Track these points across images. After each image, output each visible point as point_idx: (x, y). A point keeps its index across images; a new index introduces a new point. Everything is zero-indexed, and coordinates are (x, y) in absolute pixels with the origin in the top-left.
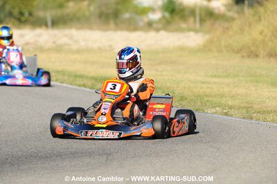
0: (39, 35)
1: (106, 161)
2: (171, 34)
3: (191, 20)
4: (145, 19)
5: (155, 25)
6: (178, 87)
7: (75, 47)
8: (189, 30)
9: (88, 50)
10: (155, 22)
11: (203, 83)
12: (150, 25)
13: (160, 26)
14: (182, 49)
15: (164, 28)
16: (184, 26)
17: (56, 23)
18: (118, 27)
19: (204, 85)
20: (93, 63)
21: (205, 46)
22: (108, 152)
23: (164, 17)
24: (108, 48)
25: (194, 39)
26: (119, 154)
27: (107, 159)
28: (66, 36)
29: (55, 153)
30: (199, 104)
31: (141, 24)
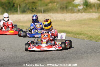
0: (39, 16)
1: (64, 61)
2: (86, 14)
3: (94, 8)
4: (77, 9)
5: (81, 11)
6: (89, 33)
8: (93, 12)
9: (57, 21)
10: (81, 10)
11: (98, 31)
12: (79, 11)
13: (83, 11)
14: (90, 19)
15: (84, 12)
16: (91, 11)
17: (45, 11)
18: (67, 12)
20: (58, 25)
21: (99, 18)
22: (65, 58)
23: (84, 7)
24: (64, 20)
25: (95, 15)
26: (69, 58)
28: (49, 16)
29: (46, 58)
30: (97, 39)
31: (76, 10)
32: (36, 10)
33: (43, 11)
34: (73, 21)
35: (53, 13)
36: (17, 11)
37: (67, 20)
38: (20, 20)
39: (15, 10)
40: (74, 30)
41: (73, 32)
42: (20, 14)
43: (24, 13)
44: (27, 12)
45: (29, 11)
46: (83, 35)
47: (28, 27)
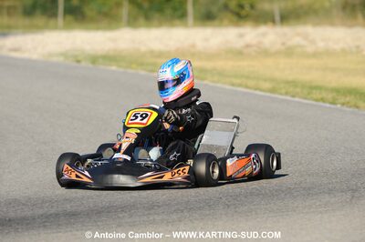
33: (277, 18)
36: (183, 16)
38: (194, 46)
39: (175, 9)
43: (208, 23)
44: (221, 20)
45: (229, 15)
47: (221, 74)
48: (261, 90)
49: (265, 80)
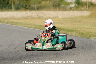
0: (33, 13)
1: (56, 57)
2: (78, 12)
3: (85, 6)
4: (69, 7)
5: (72, 9)
6: (81, 30)
7: (45, 17)
8: (85, 10)
10: (73, 8)
11: (89, 28)
12: (71, 9)
13: (74, 9)
14: (82, 17)
15: (76, 10)
16: (83, 9)
17: (38, 9)
18: (60, 10)
19: (90, 29)
21: (90, 16)
22: (57, 53)
23: (75, 6)
24: (56, 17)
25: (86, 13)
26: (61, 54)
27: (57, 56)
28: (41, 13)
29: (39, 54)
30: (88, 36)
31: (68, 8)
32: (29, 7)
33: (36, 9)
34: (65, 18)
35: (46, 11)
36: (11, 8)
37: (59, 18)
38: (14, 16)
39: (9, 7)
40: (66, 27)
41: (65, 29)
42: (14, 11)
43: (18, 10)
44: (21, 10)
45: (23, 8)
46: (75, 32)
47: (21, 24)
48: (32, 28)
49: (33, 25)
